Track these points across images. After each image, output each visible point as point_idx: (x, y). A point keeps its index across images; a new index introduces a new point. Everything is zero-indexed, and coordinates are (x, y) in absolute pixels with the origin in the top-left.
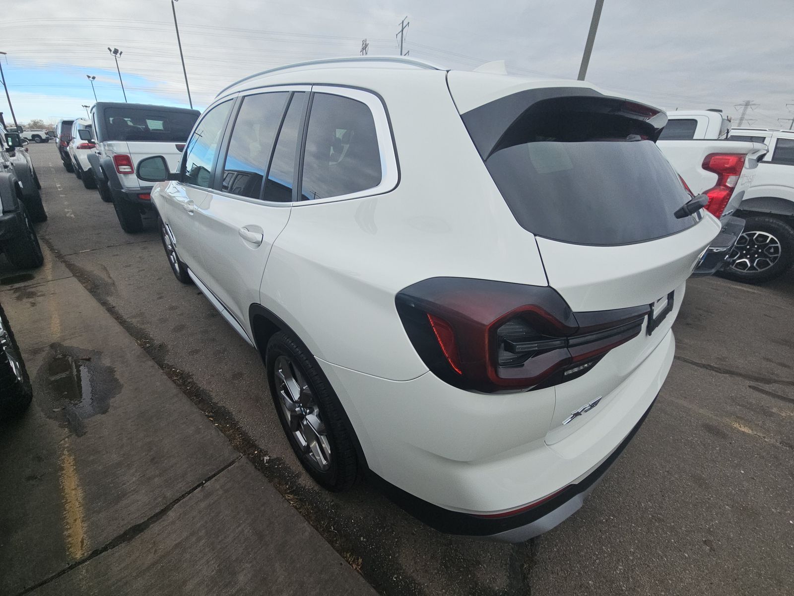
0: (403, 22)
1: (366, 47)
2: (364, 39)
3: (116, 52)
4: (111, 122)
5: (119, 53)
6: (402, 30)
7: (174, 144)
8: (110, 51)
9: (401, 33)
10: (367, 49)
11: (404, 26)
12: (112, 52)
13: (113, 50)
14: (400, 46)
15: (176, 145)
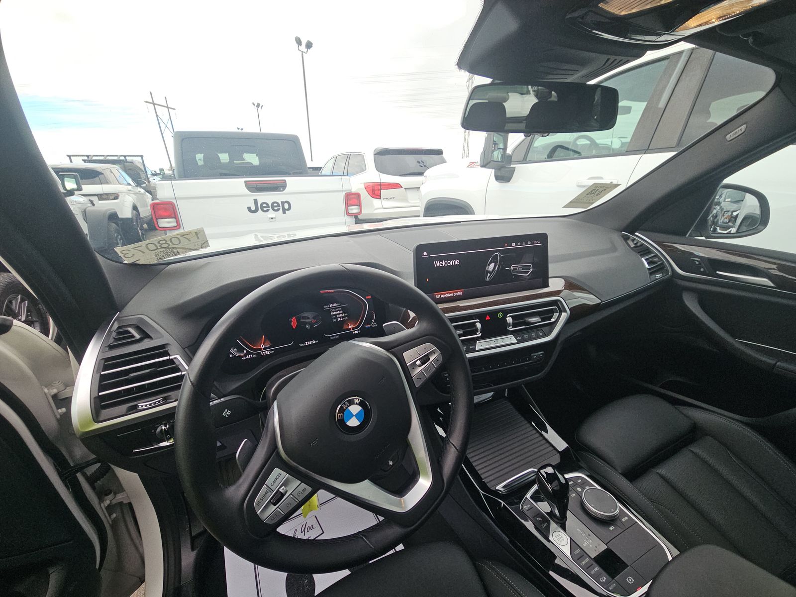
3: (258, 105)
4: (201, 163)
5: (261, 106)
7: (243, 180)
8: (254, 105)
12: (255, 106)
13: (256, 105)
15: (246, 182)
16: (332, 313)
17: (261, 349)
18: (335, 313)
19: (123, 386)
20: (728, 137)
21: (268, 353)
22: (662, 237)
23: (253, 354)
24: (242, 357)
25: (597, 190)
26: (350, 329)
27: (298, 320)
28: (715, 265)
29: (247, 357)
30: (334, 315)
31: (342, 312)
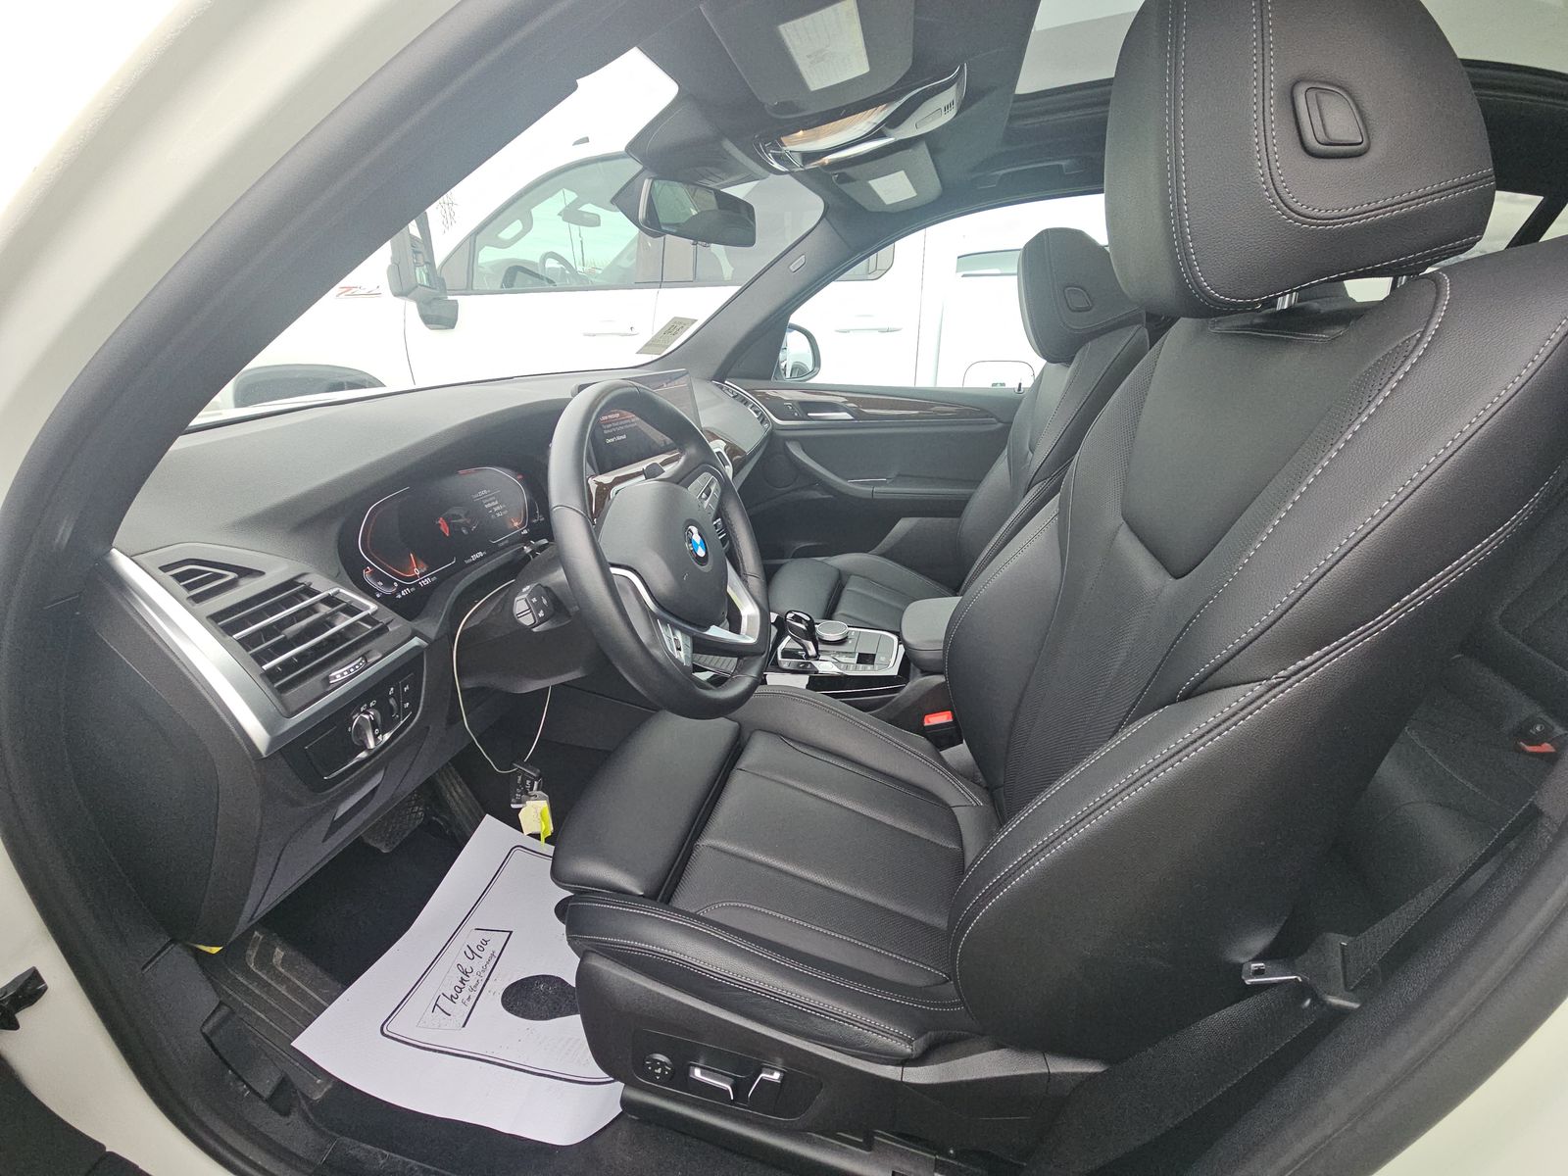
16: (486, 506)
17: (416, 577)
18: (489, 505)
19: (295, 648)
20: (792, 268)
21: (427, 581)
22: (753, 383)
23: (410, 587)
24: (394, 594)
25: (675, 326)
26: (516, 529)
27: (448, 520)
28: (807, 407)
29: (403, 594)
30: (489, 509)
31: (497, 503)
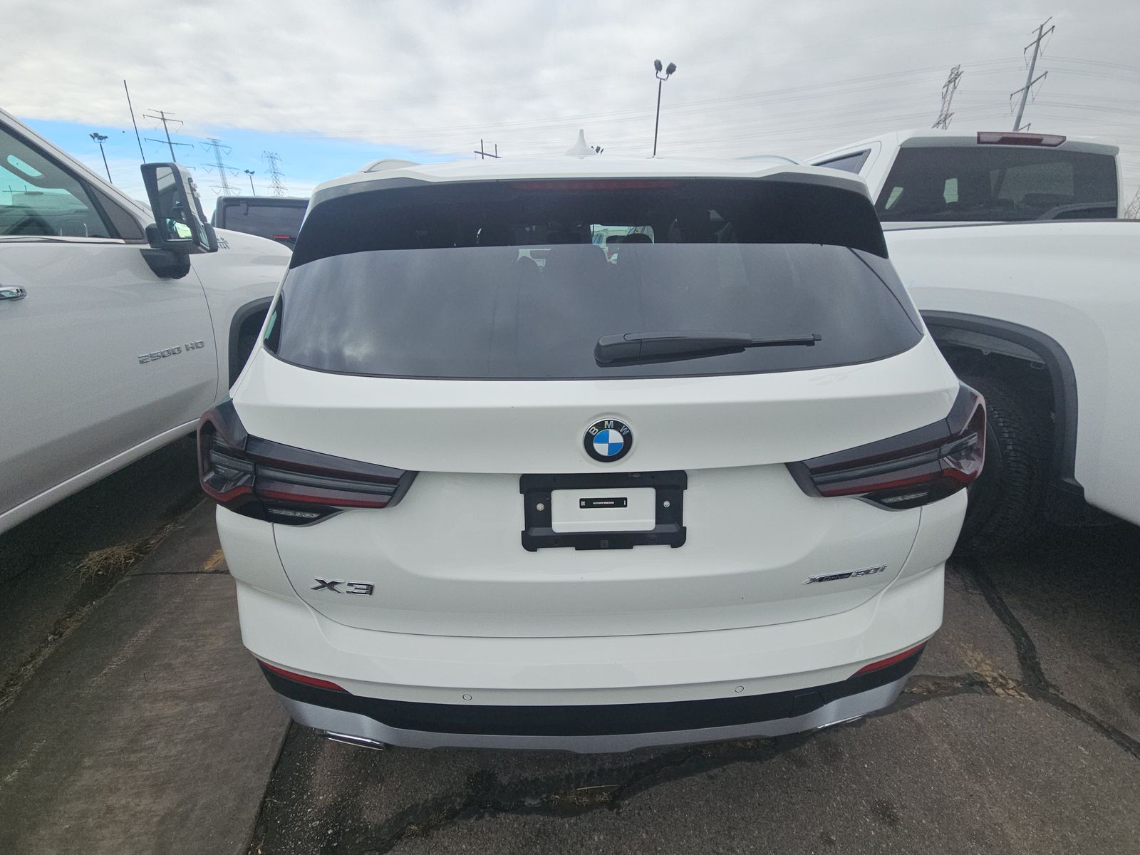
0: (1042, 26)
1: (956, 79)
2: (956, 65)
6: (1039, 40)
9: (1035, 45)
10: (957, 81)
11: (1043, 34)
14: (1030, 65)
